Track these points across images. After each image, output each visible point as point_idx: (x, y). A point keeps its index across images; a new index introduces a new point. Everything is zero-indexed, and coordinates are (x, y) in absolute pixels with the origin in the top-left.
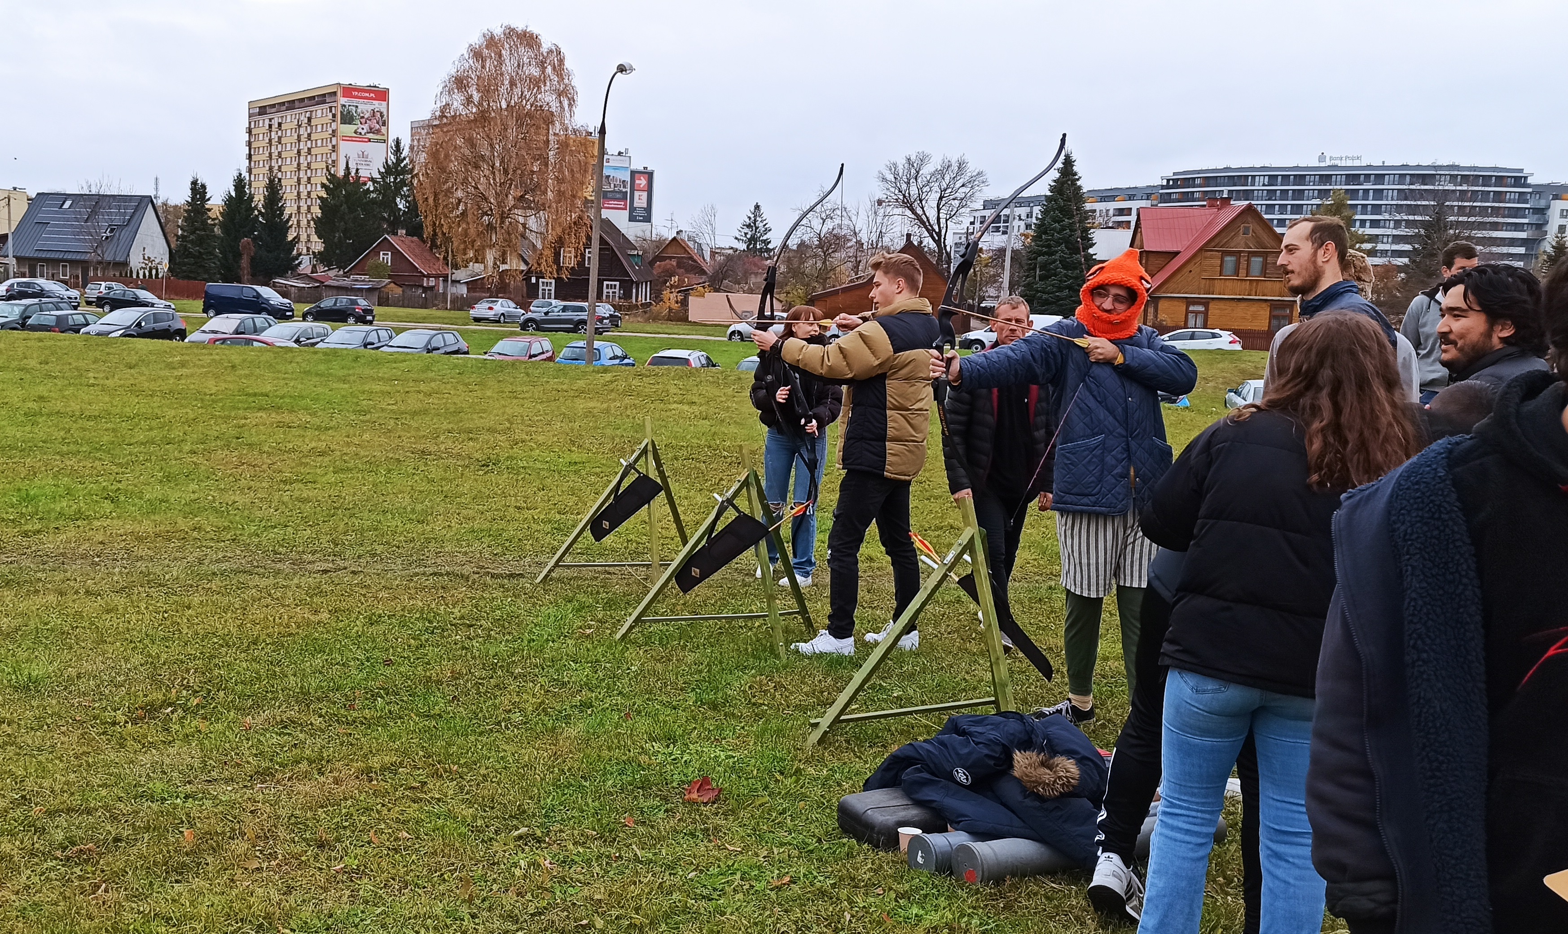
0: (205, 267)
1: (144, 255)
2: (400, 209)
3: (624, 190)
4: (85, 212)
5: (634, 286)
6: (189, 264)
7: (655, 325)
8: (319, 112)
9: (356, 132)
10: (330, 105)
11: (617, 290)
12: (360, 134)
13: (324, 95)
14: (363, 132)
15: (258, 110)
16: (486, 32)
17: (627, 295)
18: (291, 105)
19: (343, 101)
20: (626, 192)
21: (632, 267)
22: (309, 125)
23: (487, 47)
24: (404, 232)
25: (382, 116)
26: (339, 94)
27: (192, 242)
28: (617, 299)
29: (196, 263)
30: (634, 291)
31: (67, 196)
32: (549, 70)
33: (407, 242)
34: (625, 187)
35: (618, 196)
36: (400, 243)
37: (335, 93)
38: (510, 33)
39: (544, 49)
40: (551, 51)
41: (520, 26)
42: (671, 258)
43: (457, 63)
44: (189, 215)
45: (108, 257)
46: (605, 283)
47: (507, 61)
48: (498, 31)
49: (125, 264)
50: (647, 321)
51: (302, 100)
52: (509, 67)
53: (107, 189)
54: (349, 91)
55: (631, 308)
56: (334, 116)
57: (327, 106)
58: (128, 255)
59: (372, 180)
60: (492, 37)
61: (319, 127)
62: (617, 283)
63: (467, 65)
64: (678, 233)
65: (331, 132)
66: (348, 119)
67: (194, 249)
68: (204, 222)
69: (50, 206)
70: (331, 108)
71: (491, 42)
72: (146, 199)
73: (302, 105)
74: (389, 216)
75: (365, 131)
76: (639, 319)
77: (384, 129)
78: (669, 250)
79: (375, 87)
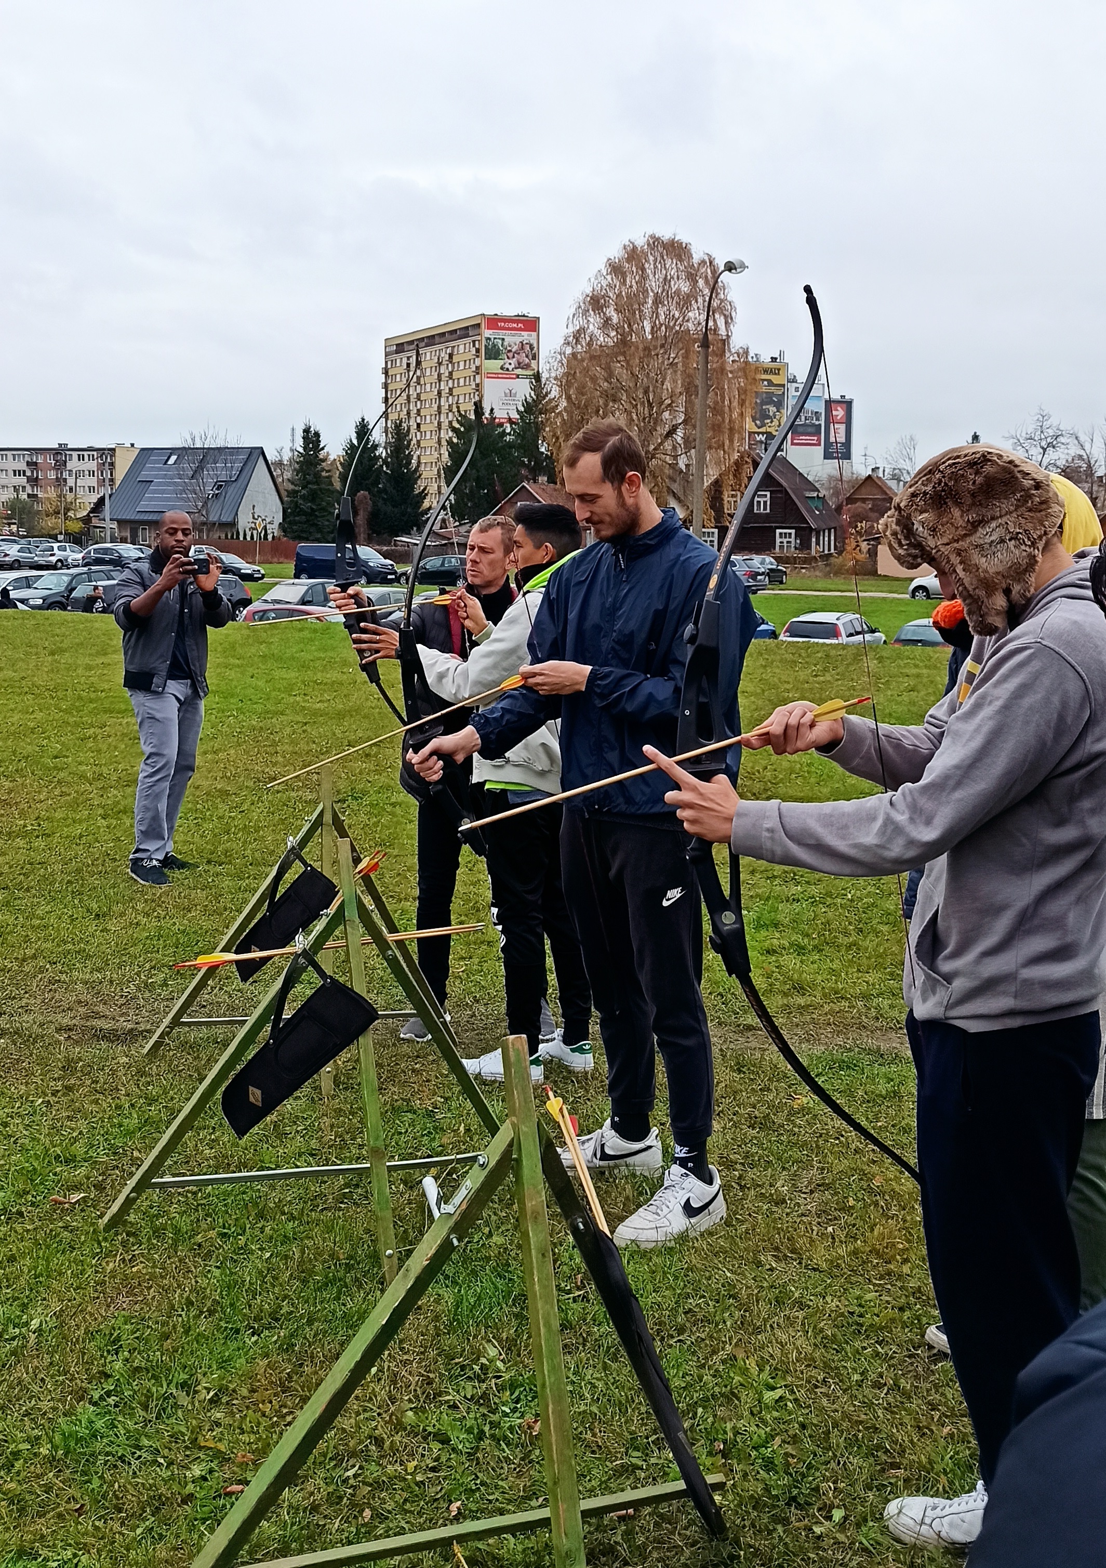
0: (317, 525)
1: (253, 514)
2: (543, 453)
3: (817, 423)
4: (188, 467)
5: (814, 534)
6: (301, 523)
7: (836, 580)
8: (462, 347)
9: (502, 368)
10: (473, 338)
11: (792, 539)
12: (508, 370)
13: (467, 328)
14: (510, 368)
15: (395, 347)
16: (627, 243)
17: (805, 545)
18: (431, 340)
19: (487, 333)
20: (820, 425)
21: (811, 512)
22: (451, 362)
23: (629, 260)
24: (546, 479)
25: (532, 348)
26: (483, 326)
27: (303, 497)
28: (793, 549)
29: (308, 521)
30: (814, 540)
31: (173, 451)
32: (701, 283)
33: (548, 490)
34: (818, 419)
35: (810, 430)
36: (540, 491)
37: (478, 325)
38: (655, 242)
39: (697, 257)
40: (704, 262)
41: (666, 234)
42: (864, 500)
43: (592, 280)
44: (301, 467)
45: (213, 518)
46: (778, 531)
47: (651, 276)
48: (641, 242)
49: (233, 524)
50: (827, 575)
51: (443, 334)
52: (654, 284)
53: (212, 441)
54: (494, 322)
55: (809, 561)
56: (478, 351)
57: (470, 340)
58: (237, 514)
59: (510, 421)
60: (635, 248)
61: (462, 364)
62: (793, 531)
63: (604, 283)
64: (873, 470)
65: (474, 369)
66: (493, 353)
67: (306, 506)
68: (317, 475)
69: (156, 462)
70: (474, 342)
71: (633, 254)
72: (258, 451)
73: (443, 340)
74: (530, 461)
75: (513, 366)
76: (818, 573)
77: (534, 364)
78: (863, 490)
79: (524, 316)
